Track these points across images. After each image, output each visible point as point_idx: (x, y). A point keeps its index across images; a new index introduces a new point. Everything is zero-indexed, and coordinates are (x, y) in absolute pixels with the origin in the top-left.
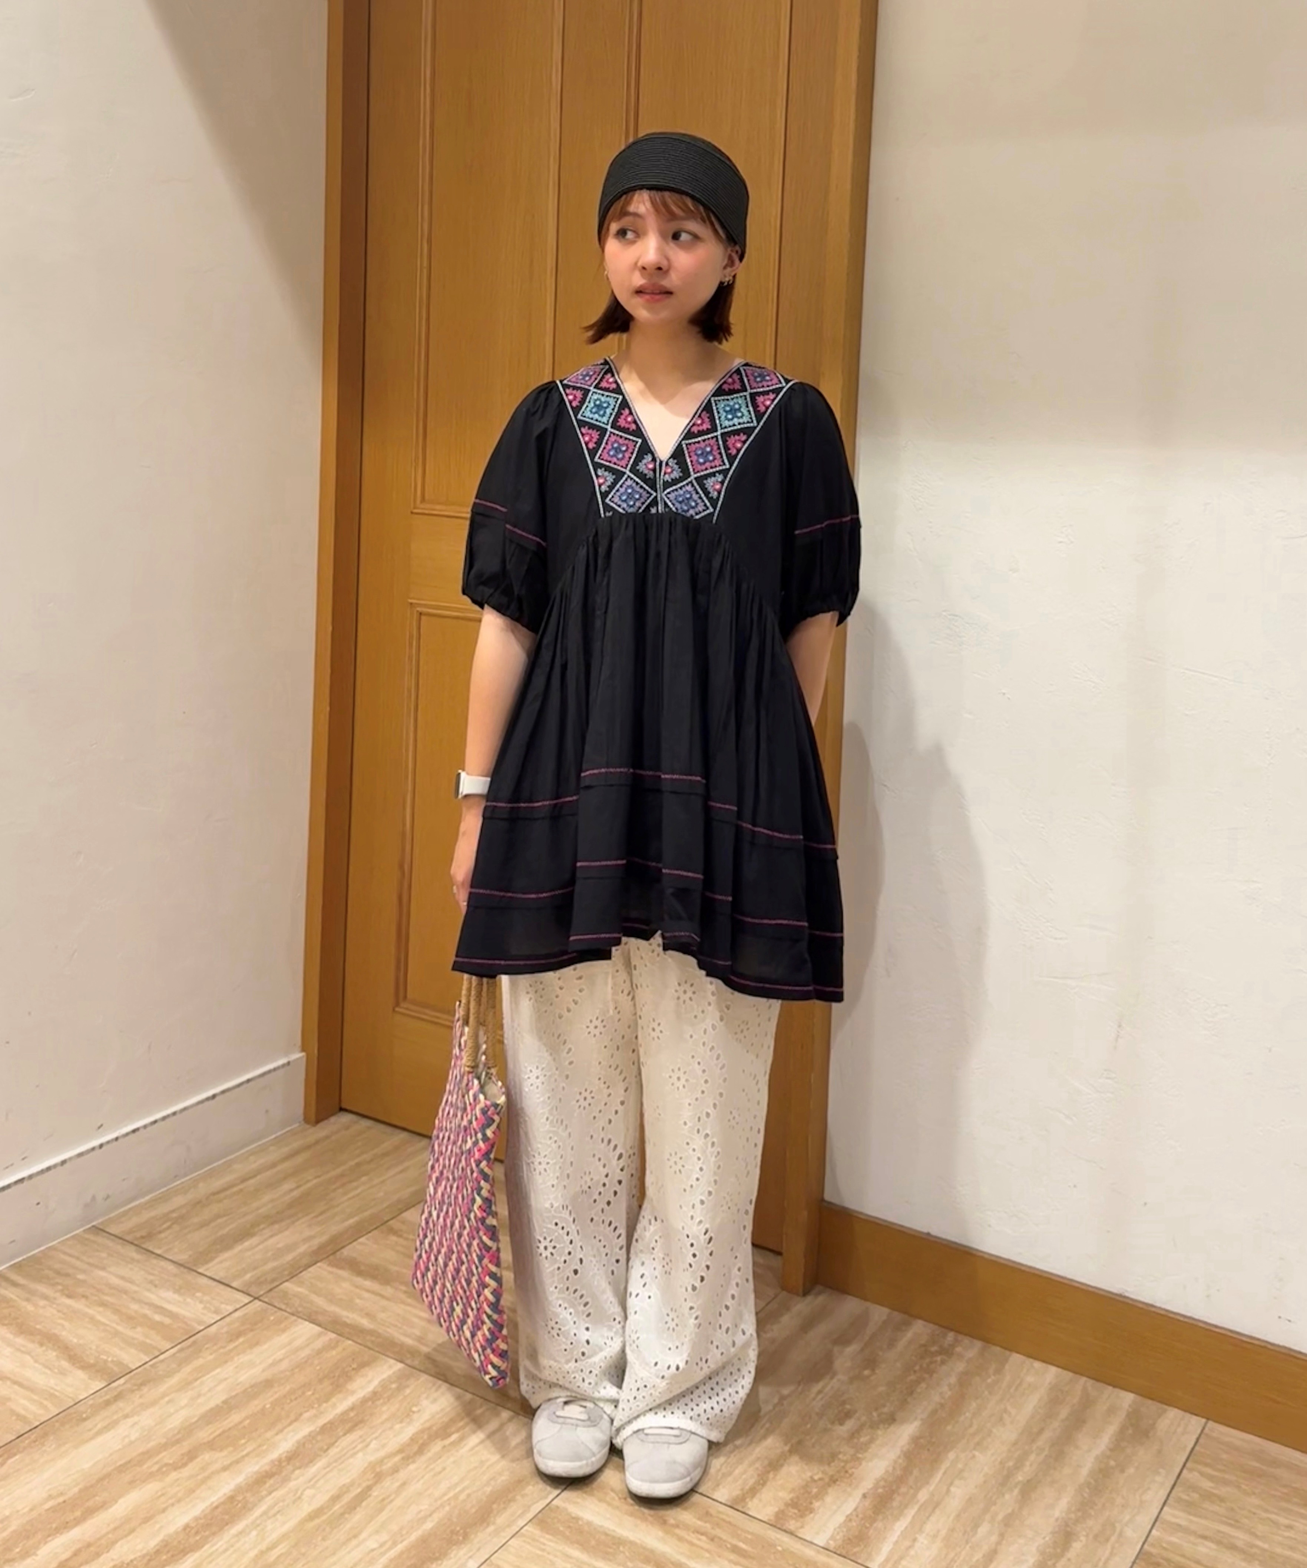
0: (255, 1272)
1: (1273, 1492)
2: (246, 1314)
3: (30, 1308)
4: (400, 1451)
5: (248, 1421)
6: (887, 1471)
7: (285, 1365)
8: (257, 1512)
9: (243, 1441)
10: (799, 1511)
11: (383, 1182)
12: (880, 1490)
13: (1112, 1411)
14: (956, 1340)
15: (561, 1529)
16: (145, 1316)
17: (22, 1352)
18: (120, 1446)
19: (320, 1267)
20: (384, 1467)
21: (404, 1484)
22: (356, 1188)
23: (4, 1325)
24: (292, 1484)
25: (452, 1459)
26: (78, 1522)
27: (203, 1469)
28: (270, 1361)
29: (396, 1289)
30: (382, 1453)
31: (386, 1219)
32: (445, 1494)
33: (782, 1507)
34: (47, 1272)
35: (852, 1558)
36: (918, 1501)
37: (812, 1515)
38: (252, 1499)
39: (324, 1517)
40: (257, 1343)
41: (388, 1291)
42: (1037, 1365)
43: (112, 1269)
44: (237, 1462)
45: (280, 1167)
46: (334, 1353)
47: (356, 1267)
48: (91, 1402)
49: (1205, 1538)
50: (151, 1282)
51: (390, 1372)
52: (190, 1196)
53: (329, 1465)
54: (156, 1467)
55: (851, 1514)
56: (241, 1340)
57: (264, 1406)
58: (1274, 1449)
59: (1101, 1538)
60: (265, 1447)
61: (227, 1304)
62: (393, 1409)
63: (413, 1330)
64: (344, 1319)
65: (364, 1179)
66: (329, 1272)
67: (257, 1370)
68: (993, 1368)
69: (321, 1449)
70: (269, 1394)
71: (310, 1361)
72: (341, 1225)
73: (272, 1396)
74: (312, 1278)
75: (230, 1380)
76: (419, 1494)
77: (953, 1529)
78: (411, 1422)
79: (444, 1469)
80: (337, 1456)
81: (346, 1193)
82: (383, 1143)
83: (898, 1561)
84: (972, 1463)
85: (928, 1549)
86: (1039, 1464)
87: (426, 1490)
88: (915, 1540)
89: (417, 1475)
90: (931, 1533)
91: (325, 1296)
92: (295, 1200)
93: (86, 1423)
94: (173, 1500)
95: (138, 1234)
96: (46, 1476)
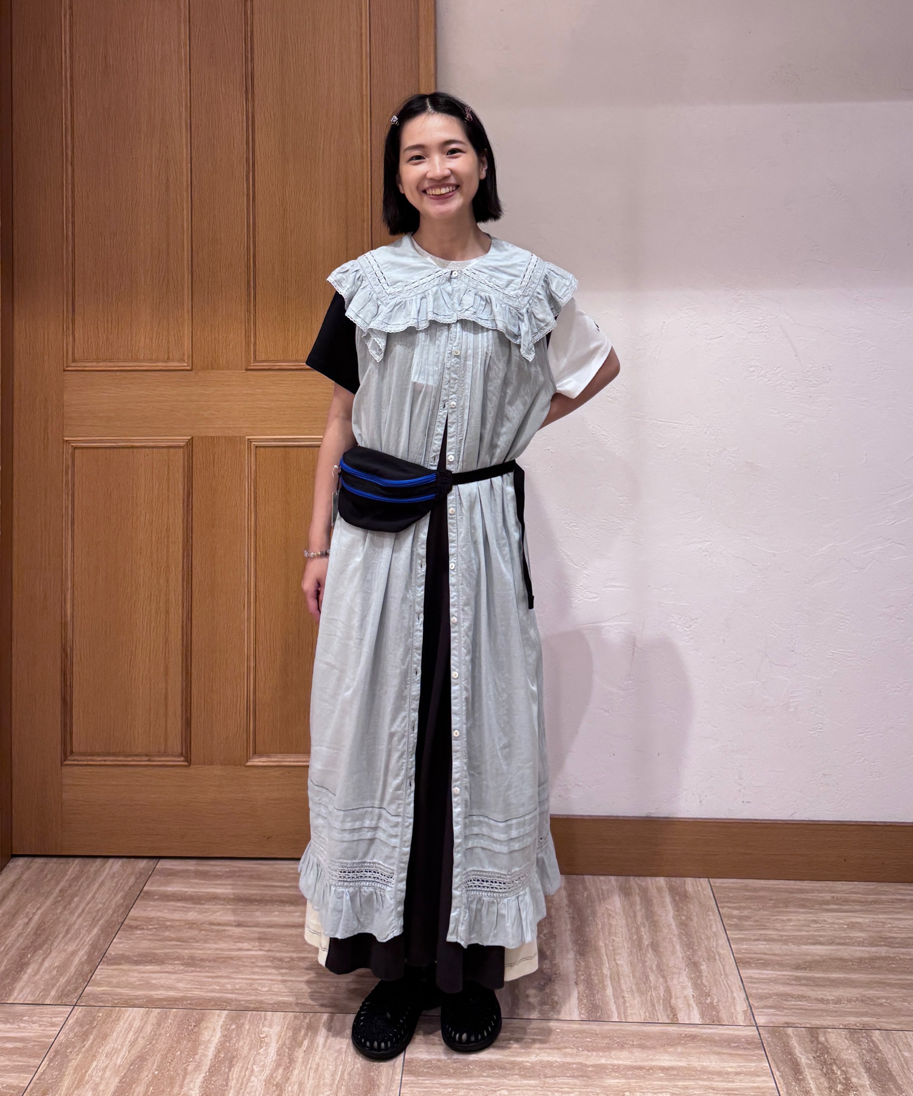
0: (55, 989)
1: (769, 905)
2: (77, 1019)
4: (278, 1065)
5: (152, 1088)
6: (576, 965)
7: (141, 1042)
10: (550, 1005)
11: (93, 897)
12: (582, 977)
13: (659, 890)
15: (425, 1070)
19: (102, 969)
20: (277, 1080)
21: (301, 1084)
22: (77, 907)
25: (317, 1058)
28: (128, 1042)
29: (175, 964)
30: (267, 1072)
31: (120, 920)
32: (333, 1080)
35: (601, 1020)
36: (606, 975)
37: (559, 1006)
40: (106, 1036)
41: (169, 968)
42: (602, 878)
46: (170, 1021)
47: (130, 960)
49: (758, 940)
51: (223, 1019)
55: (579, 996)
56: (92, 1037)
57: (153, 1073)
58: (751, 883)
59: (711, 959)
61: (55, 1017)
62: (248, 1041)
63: (212, 987)
64: (156, 997)
65: (76, 899)
66: (113, 970)
67: (124, 1052)
68: (580, 887)
69: (222, 1085)
70: (149, 1065)
71: (158, 1033)
72: (91, 936)
73: (152, 1066)
74: (103, 978)
75: (110, 1067)
76: (317, 1086)
77: (637, 984)
78: (267, 1044)
79: (318, 1065)
80: (238, 1085)
81: (72, 913)
82: (67, 871)
83: (625, 1013)
84: (616, 945)
85: (634, 999)
86: (649, 931)
87: (319, 1082)
88: (623, 997)
89: (304, 1075)
90: (628, 990)
91: (125, 987)
92: (37, 930)
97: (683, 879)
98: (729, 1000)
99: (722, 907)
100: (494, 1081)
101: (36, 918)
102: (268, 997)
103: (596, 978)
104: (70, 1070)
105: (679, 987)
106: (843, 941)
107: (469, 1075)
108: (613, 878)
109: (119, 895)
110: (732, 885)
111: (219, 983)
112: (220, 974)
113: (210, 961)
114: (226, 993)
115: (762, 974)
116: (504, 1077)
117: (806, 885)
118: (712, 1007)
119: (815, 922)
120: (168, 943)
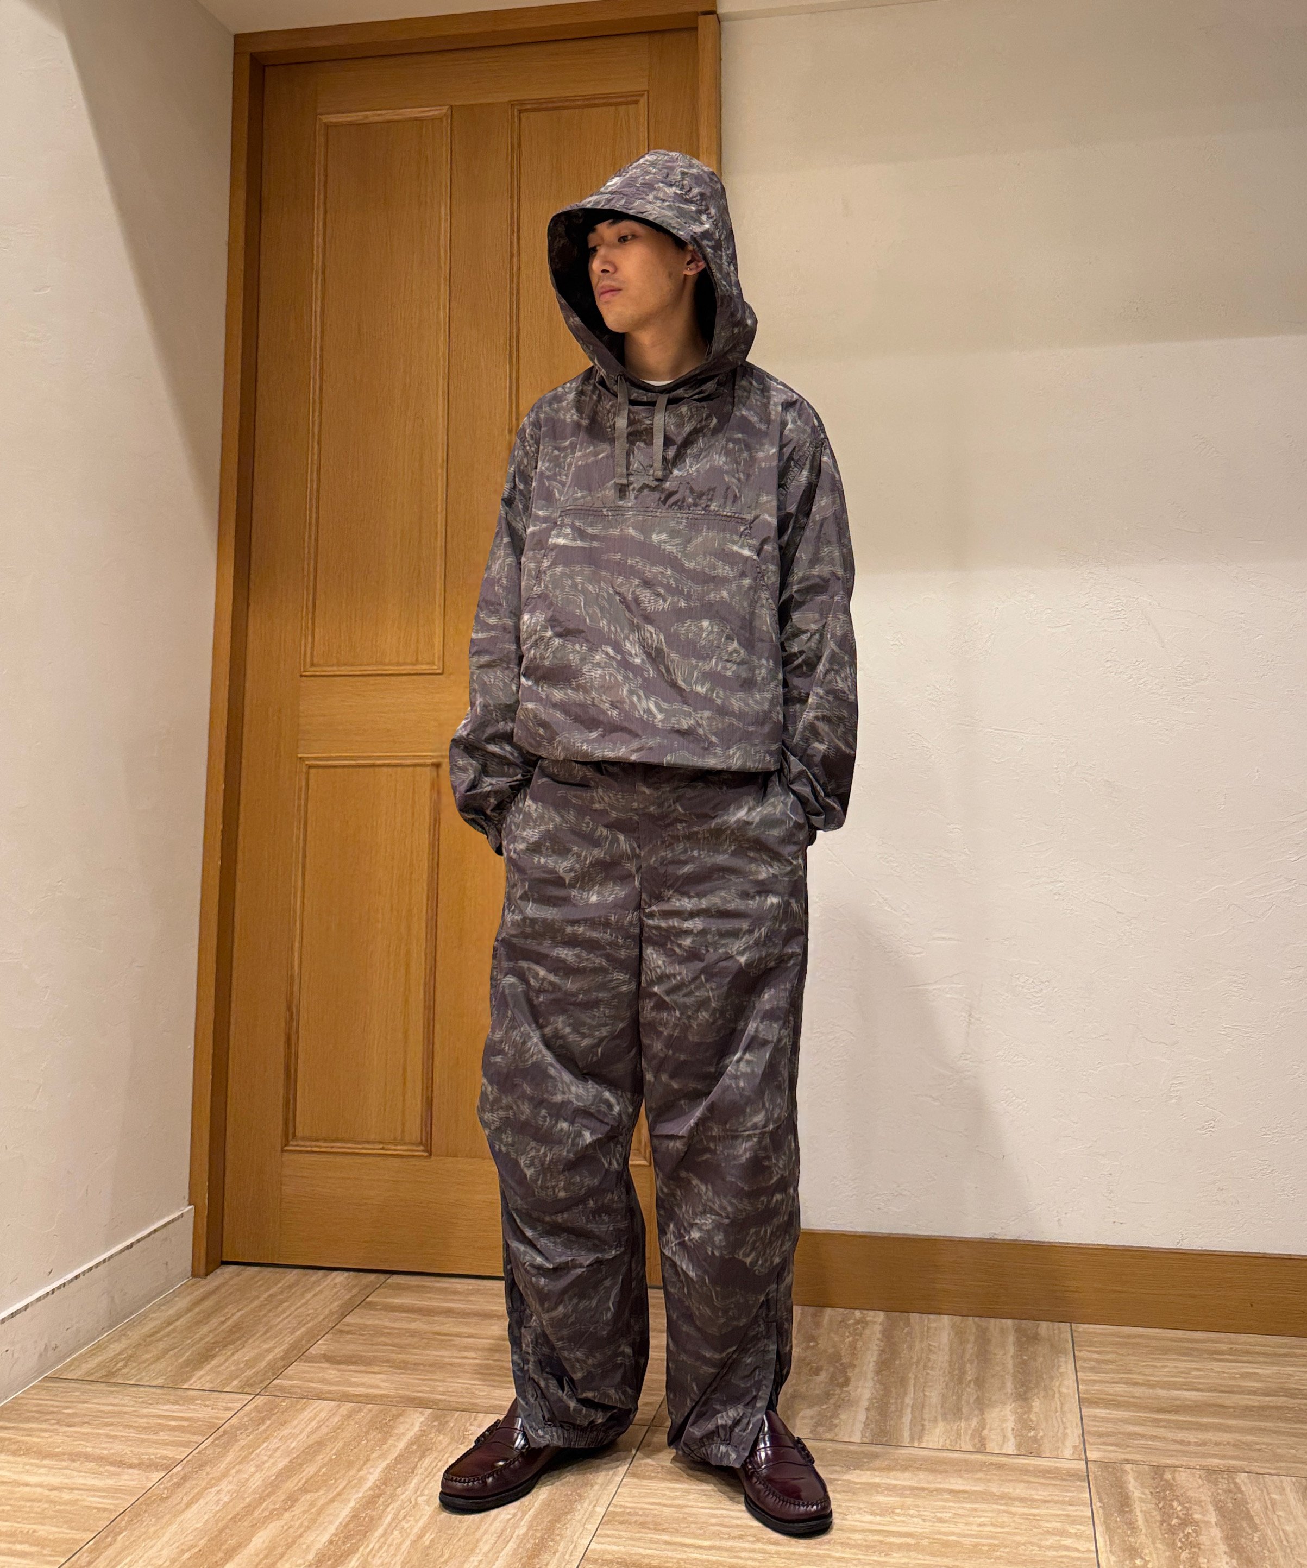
0: (240, 1379)
1: (1142, 1351)
2: (257, 1406)
3: (35, 1440)
5: (324, 1469)
6: (873, 1394)
7: (324, 1430)
8: (388, 1519)
9: (333, 1481)
11: (306, 1303)
12: (876, 1405)
13: (1002, 1331)
14: (863, 1314)
16: (160, 1424)
17: (58, 1469)
18: (219, 1508)
19: (298, 1365)
22: (284, 1311)
24: (403, 1497)
27: (312, 1504)
28: (308, 1429)
29: (382, 1366)
31: (331, 1325)
33: (813, 1428)
34: (28, 1414)
35: (887, 1443)
36: (908, 1405)
38: (375, 1513)
40: (286, 1422)
41: (375, 1369)
42: (933, 1317)
43: (95, 1401)
44: (339, 1494)
45: (197, 1310)
46: (362, 1413)
47: (331, 1360)
48: (162, 1486)
49: (1117, 1383)
50: (144, 1402)
51: (426, 1416)
52: (125, 1343)
53: (423, 1479)
54: (266, 1513)
55: (866, 1421)
56: (269, 1422)
57: (330, 1457)
58: (1127, 1331)
59: (1048, 1397)
60: (356, 1481)
61: (233, 1402)
63: (422, 1388)
64: (351, 1392)
65: (286, 1304)
66: (309, 1367)
67: (301, 1438)
68: (901, 1323)
69: (406, 1472)
70: (327, 1450)
71: (346, 1424)
72: (292, 1336)
73: (331, 1451)
74: (296, 1373)
75: (283, 1448)
77: (945, 1414)
81: (278, 1316)
82: (283, 1279)
83: (920, 1438)
84: (930, 1378)
85: (936, 1427)
86: (976, 1368)
88: (923, 1425)
90: (931, 1419)
91: (320, 1382)
92: (233, 1328)
93: (170, 1500)
94: (302, 1529)
95: (99, 1375)
96: (165, 1539)
97: (1037, 1322)
98: (1059, 1435)
99: (1080, 1351)
101: (235, 1318)
102: (484, 1400)
103: (892, 1406)
104: (236, 1447)
105: (998, 1420)
108: (946, 1317)
110: (1099, 1331)
111: (430, 1385)
112: (434, 1378)
113: (425, 1366)
114: (436, 1394)
115: (1111, 1414)
118: (1035, 1439)
120: (380, 1347)
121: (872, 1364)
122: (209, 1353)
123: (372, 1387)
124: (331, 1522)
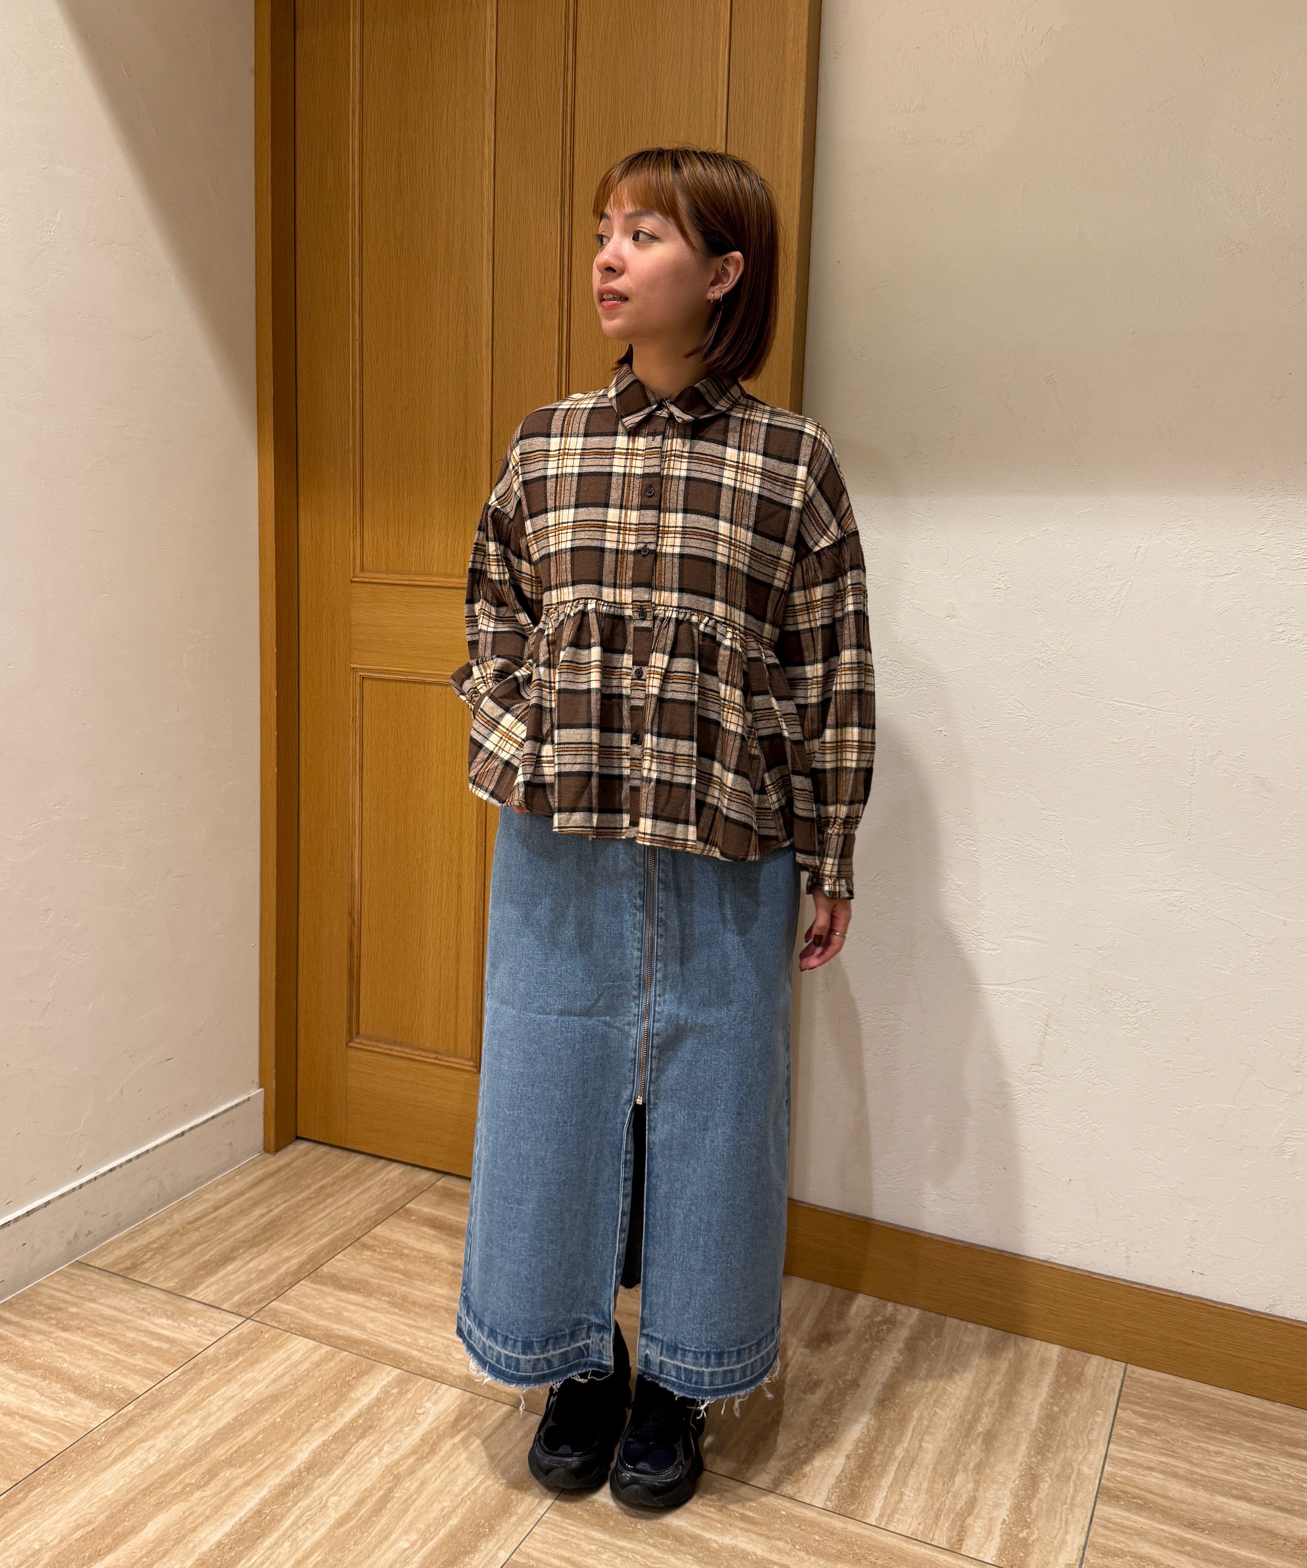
0: (243, 1293)
1: (1197, 1423)
2: (241, 1334)
3: (27, 1343)
4: (414, 1452)
5: (261, 1436)
6: (863, 1433)
7: (287, 1379)
8: (287, 1523)
9: (260, 1456)
10: (793, 1475)
11: (348, 1202)
12: (861, 1451)
13: (1043, 1363)
14: (896, 1310)
15: (579, 1513)
16: (143, 1343)
17: (27, 1387)
18: (140, 1471)
19: (304, 1285)
20: (401, 1469)
21: (423, 1483)
22: (325, 1209)
23: (3, 1361)
24: (315, 1493)
25: (462, 1458)
26: (110, 1549)
27: (227, 1485)
28: (272, 1377)
29: (380, 1300)
30: (396, 1456)
31: (358, 1236)
32: (464, 1490)
33: (777, 1474)
34: (38, 1307)
35: (852, 1516)
36: (896, 1458)
37: (805, 1479)
38: (279, 1511)
39: (352, 1523)
40: (256, 1361)
41: (373, 1302)
42: (971, 1326)
43: (103, 1301)
44: (258, 1476)
45: (247, 1195)
46: (332, 1364)
47: (338, 1283)
48: (103, 1430)
49: (1151, 1469)
50: (143, 1310)
51: (390, 1378)
52: (166, 1227)
53: (348, 1471)
54: (179, 1488)
55: (840, 1475)
56: (241, 1359)
57: (275, 1419)
58: (1189, 1385)
59: (1062, 1477)
60: (282, 1459)
61: (221, 1326)
62: (399, 1413)
63: (403, 1338)
64: (336, 1332)
65: (330, 1200)
66: (313, 1289)
67: (260, 1387)
68: (933, 1330)
69: (337, 1457)
70: (277, 1408)
71: (310, 1374)
72: (316, 1245)
73: (280, 1410)
74: (298, 1295)
75: (237, 1398)
76: (440, 1492)
77: (933, 1481)
78: (418, 1424)
79: (458, 1466)
80: (354, 1462)
81: (315, 1215)
82: (342, 1166)
83: (891, 1515)
84: (936, 1419)
85: (915, 1501)
86: (994, 1414)
87: (445, 1487)
88: (902, 1494)
89: (434, 1474)
90: (915, 1486)
91: (314, 1312)
92: (269, 1224)
93: (102, 1451)
94: (202, 1519)
95: (123, 1266)
96: (70, 1506)
97: (1089, 1355)
98: (1056, 1542)
99: (1122, 1409)
100: (656, 1553)
101: (277, 1210)
102: (456, 1367)
103: (878, 1458)
104: (195, 1389)
105: (990, 1503)
106: (1288, 1506)
107: (631, 1535)
108: (986, 1329)
109: (374, 1208)
110: (1156, 1382)
111: (414, 1335)
112: (421, 1325)
113: (420, 1306)
114: (413, 1349)
115: (1128, 1519)
116: (673, 1552)
117: (1276, 1409)
118: (1024, 1544)
119: (1260, 1466)
120: (391, 1274)
121: (879, 1387)
122: (231, 1255)
123: (359, 1327)
124: (233, 1515)
